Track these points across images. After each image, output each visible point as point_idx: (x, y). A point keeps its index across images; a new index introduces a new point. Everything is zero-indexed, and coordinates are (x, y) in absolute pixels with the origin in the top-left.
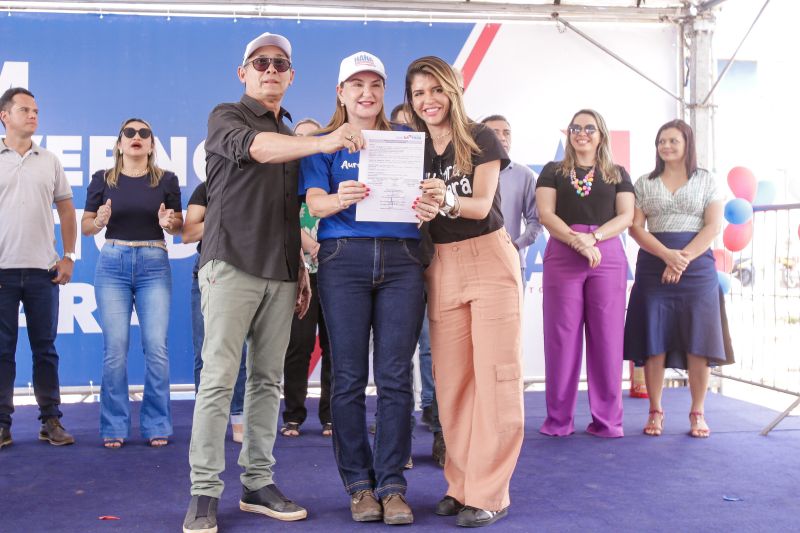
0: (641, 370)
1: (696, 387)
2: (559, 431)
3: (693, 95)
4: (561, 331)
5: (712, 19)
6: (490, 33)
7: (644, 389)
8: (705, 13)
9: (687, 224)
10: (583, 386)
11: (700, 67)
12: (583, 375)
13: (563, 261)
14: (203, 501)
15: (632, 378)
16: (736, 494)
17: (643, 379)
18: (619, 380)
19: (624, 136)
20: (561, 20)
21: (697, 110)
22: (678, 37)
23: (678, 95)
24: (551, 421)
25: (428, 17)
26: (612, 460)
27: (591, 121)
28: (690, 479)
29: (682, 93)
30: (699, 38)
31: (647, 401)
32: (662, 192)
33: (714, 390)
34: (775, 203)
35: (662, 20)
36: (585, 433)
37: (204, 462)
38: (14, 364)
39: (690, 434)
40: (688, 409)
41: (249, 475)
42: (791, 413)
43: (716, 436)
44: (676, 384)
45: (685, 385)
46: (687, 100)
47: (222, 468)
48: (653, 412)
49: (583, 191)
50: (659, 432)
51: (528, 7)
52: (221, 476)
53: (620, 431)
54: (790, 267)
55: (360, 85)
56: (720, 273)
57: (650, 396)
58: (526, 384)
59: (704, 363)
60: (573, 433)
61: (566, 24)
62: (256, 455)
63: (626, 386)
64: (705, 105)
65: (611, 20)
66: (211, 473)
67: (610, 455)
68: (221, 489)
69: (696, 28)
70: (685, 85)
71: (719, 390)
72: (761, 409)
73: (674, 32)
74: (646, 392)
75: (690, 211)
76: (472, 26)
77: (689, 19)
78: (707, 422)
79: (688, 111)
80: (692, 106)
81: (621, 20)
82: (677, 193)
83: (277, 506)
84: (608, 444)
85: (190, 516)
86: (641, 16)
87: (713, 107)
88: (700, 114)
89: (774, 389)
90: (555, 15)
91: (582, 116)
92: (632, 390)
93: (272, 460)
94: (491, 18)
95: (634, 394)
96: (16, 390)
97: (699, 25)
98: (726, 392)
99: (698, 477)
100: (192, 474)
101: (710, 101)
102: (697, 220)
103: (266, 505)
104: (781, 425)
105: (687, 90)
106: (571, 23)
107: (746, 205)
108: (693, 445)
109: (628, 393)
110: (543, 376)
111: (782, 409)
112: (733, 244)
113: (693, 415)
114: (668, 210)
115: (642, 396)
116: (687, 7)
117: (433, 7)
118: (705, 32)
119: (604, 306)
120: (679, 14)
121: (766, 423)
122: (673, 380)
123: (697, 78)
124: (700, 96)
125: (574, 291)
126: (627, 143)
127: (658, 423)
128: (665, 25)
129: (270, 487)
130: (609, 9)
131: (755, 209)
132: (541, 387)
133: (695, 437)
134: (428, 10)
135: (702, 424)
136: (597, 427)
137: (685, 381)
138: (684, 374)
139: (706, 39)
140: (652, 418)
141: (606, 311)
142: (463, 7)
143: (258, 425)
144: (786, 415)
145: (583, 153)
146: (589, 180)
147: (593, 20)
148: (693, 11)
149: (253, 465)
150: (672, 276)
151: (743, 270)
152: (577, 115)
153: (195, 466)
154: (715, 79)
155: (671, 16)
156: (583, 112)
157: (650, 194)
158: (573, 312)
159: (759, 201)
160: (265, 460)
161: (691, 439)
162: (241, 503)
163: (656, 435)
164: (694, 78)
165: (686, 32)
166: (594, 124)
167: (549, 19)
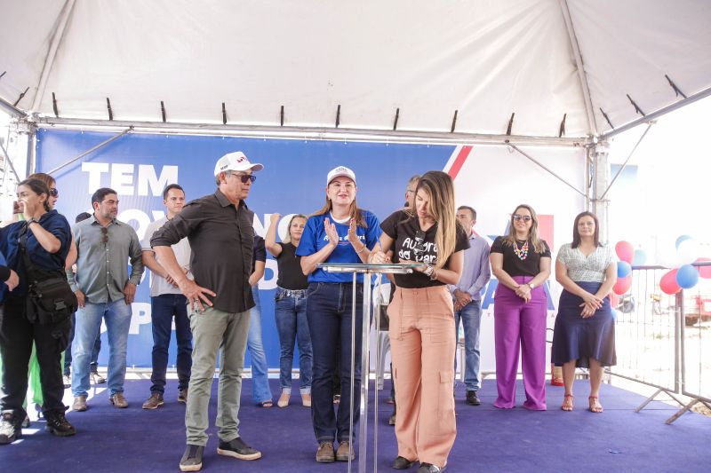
0: (560, 368)
1: (594, 380)
2: (505, 405)
3: (595, 193)
4: (507, 342)
5: (607, 145)
6: (466, 152)
7: (561, 380)
8: (603, 142)
9: (595, 277)
10: (519, 377)
11: (599, 175)
12: (520, 369)
13: (507, 298)
14: (194, 448)
15: (552, 373)
16: (618, 449)
17: (561, 374)
18: (544, 373)
19: (550, 218)
20: (511, 145)
21: (597, 203)
22: (586, 156)
23: (585, 193)
24: (501, 398)
25: (426, 141)
26: (539, 425)
27: (527, 212)
28: (589, 439)
29: (588, 192)
30: (598, 157)
31: (563, 387)
32: (579, 255)
33: (606, 382)
34: (646, 264)
35: (575, 145)
36: (522, 407)
37: (194, 424)
38: (167, 354)
39: (590, 410)
40: (589, 394)
41: (223, 433)
42: (655, 399)
43: (606, 412)
44: (581, 377)
45: (587, 378)
46: (591, 196)
47: (207, 427)
48: (567, 395)
49: (522, 257)
50: (571, 409)
51: (490, 136)
52: (206, 432)
53: (545, 406)
54: (658, 301)
55: (338, 185)
56: (612, 308)
57: (565, 385)
58: (484, 374)
59: (599, 364)
60: (514, 407)
61: (514, 147)
62: (227, 420)
63: (548, 377)
64: (602, 200)
66: (200, 431)
67: (538, 422)
68: (206, 440)
69: (597, 151)
70: (589, 186)
71: (609, 382)
72: (636, 395)
73: (583, 153)
74: (562, 382)
75: (597, 268)
76: (453, 148)
77: (593, 145)
78: (601, 403)
79: (591, 203)
80: (594, 201)
81: (549, 145)
82: (589, 256)
83: (242, 451)
84: (535, 415)
85: (185, 457)
86: (562, 143)
87: (607, 201)
88: (599, 206)
89: (643, 383)
90: (507, 141)
92: (553, 380)
93: (238, 421)
94: (467, 143)
95: (554, 383)
96: (168, 370)
97: (599, 149)
98: (613, 384)
99: (594, 437)
100: (187, 431)
101: (605, 197)
102: (601, 274)
103: (235, 450)
104: (649, 406)
105: (591, 190)
106: (518, 147)
107: (627, 266)
108: (592, 417)
109: (550, 382)
110: (495, 370)
111: (649, 396)
112: (619, 290)
113: (592, 398)
114: (583, 267)
115: (559, 384)
116: (591, 137)
118: (603, 153)
119: (534, 326)
120: (586, 142)
121: (639, 404)
122: (579, 375)
123: (598, 183)
124: (599, 195)
125: (514, 317)
126: (552, 223)
127: (571, 403)
128: (577, 148)
129: (237, 439)
130: (541, 138)
131: (633, 268)
132: (494, 377)
133: (593, 412)
134: (426, 138)
135: (597, 404)
136: (530, 402)
137: (587, 375)
138: (586, 371)
139: (604, 158)
140: (566, 400)
141: (534, 330)
142: (448, 136)
143: (228, 401)
144: (651, 400)
145: (521, 232)
146: (525, 250)
148: (595, 140)
149: (227, 426)
150: (588, 311)
151: (626, 302)
152: (518, 208)
153: (189, 427)
154: (609, 184)
155: (581, 143)
156: (522, 206)
157: (572, 256)
158: (514, 330)
159: (636, 264)
160: (234, 422)
161: (590, 413)
162: (218, 449)
163: (569, 410)
164: (595, 182)
165: (591, 153)
166: (530, 214)
167: (503, 144)
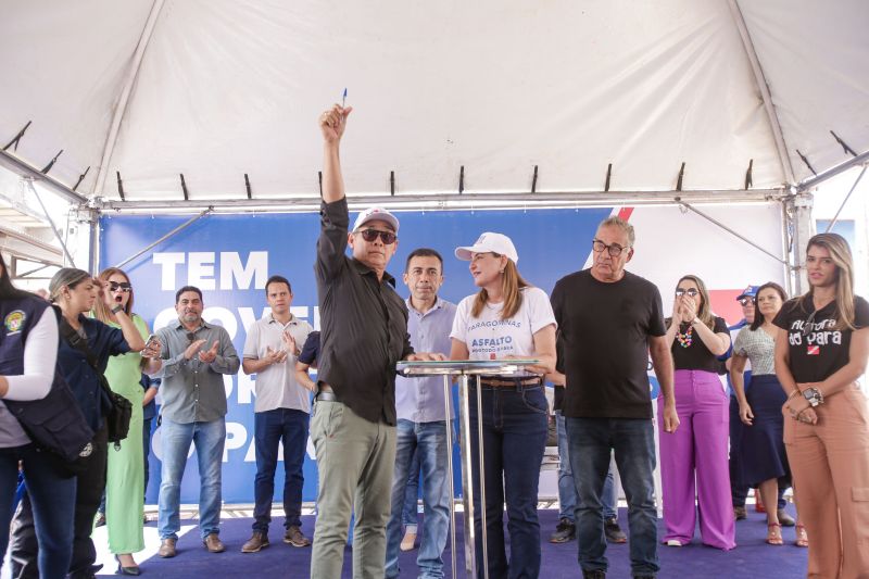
3: (797, 259)
5: (810, 197)
6: (625, 214)
8: (804, 192)
11: (801, 235)
20: (682, 203)
21: (801, 271)
22: (782, 211)
23: (784, 259)
25: (575, 205)
26: (742, 565)
27: (693, 285)
29: (788, 257)
30: (799, 212)
35: (767, 199)
39: (796, 544)
46: (792, 262)
48: (772, 525)
49: (686, 343)
50: (781, 542)
51: (655, 194)
61: (687, 206)
65: (725, 201)
67: (741, 561)
69: (796, 204)
70: (790, 251)
73: (778, 208)
76: (610, 210)
77: (790, 198)
79: (793, 272)
80: (797, 268)
81: (732, 201)
86: (750, 197)
90: (678, 199)
91: (686, 281)
92: (757, 505)
94: (626, 204)
97: (799, 202)
105: (792, 255)
106: (692, 205)
109: (754, 508)
113: (799, 528)
116: (788, 187)
117: (580, 196)
118: (805, 207)
120: (781, 194)
127: (778, 534)
128: (769, 203)
130: (721, 193)
133: (800, 546)
134: (574, 200)
139: (805, 213)
140: (771, 531)
142: (602, 196)
147: (710, 201)
148: (794, 191)
152: (682, 280)
155: (775, 196)
156: (686, 278)
157: (753, 341)
164: (797, 245)
165: (788, 207)
166: (696, 288)
167: (673, 203)
